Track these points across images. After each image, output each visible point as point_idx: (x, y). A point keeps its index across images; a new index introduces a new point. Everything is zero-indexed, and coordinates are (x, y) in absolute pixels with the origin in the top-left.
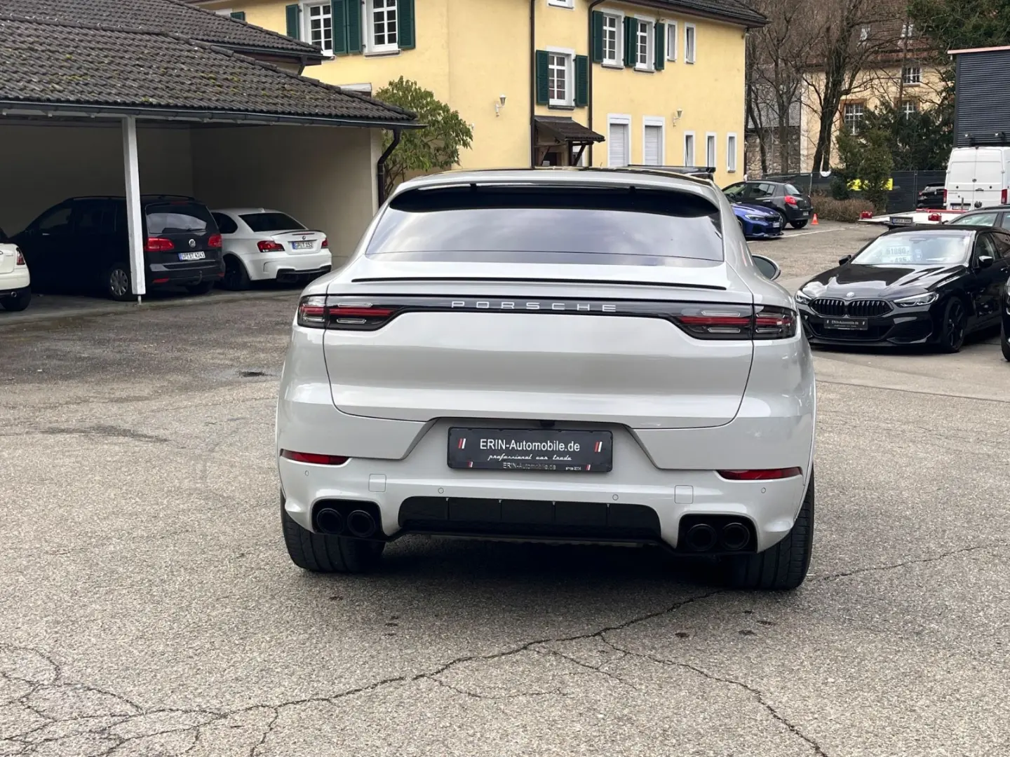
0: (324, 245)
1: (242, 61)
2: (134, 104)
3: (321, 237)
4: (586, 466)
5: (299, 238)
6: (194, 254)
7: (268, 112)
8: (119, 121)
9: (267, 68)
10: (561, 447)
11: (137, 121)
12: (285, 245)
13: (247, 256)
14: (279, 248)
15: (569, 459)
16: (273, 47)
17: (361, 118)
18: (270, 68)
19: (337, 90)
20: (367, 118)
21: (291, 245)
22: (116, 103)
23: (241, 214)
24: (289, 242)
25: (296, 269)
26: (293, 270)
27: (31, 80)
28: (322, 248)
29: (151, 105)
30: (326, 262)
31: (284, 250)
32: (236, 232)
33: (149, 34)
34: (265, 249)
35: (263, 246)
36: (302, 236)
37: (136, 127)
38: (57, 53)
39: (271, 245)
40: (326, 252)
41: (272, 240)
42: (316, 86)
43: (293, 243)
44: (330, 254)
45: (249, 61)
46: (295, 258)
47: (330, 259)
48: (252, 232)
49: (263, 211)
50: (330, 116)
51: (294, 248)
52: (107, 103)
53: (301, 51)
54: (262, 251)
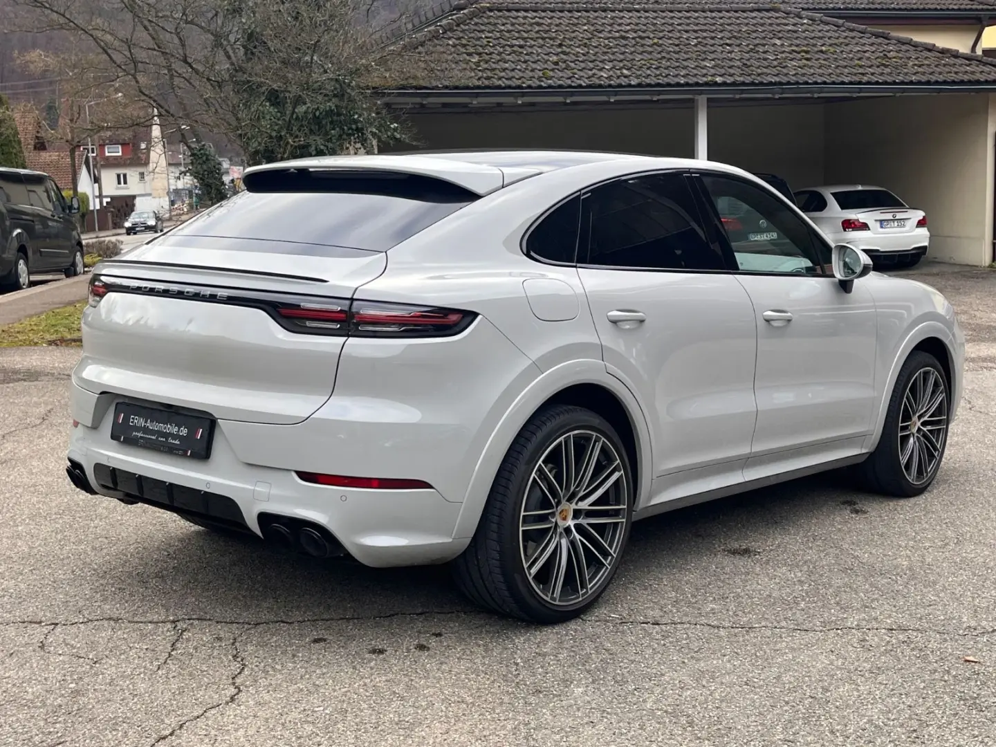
0: (921, 224)
1: (852, 30)
2: (697, 84)
3: (920, 214)
4: (187, 452)
5: (889, 216)
6: (765, 235)
7: (851, 83)
8: (692, 101)
9: (877, 36)
10: (175, 430)
11: (709, 100)
12: (871, 223)
13: (829, 235)
14: (864, 227)
15: (178, 443)
16: (948, 9)
17: (970, 82)
18: (882, 35)
19: (953, 53)
20: (978, 82)
21: (878, 224)
22: (678, 84)
23: (833, 191)
24: (876, 220)
25: (882, 250)
26: (878, 251)
27: (604, 68)
28: (917, 227)
29: (716, 84)
30: (924, 242)
31: (869, 230)
32: (825, 210)
33: (759, 10)
34: (848, 228)
35: (848, 225)
36: (892, 214)
37: (708, 107)
38: (647, 39)
39: (856, 223)
40: (924, 232)
41: (856, 218)
42: (930, 50)
43: (881, 221)
44: (928, 233)
45: (860, 29)
46: (885, 237)
47: (928, 239)
48: (840, 209)
49: (860, 188)
50: (928, 83)
51: (882, 227)
52: (669, 85)
53: (982, 10)
54: (845, 230)
